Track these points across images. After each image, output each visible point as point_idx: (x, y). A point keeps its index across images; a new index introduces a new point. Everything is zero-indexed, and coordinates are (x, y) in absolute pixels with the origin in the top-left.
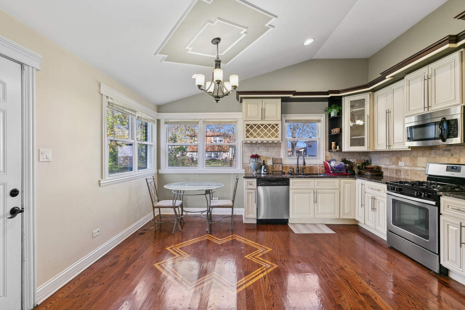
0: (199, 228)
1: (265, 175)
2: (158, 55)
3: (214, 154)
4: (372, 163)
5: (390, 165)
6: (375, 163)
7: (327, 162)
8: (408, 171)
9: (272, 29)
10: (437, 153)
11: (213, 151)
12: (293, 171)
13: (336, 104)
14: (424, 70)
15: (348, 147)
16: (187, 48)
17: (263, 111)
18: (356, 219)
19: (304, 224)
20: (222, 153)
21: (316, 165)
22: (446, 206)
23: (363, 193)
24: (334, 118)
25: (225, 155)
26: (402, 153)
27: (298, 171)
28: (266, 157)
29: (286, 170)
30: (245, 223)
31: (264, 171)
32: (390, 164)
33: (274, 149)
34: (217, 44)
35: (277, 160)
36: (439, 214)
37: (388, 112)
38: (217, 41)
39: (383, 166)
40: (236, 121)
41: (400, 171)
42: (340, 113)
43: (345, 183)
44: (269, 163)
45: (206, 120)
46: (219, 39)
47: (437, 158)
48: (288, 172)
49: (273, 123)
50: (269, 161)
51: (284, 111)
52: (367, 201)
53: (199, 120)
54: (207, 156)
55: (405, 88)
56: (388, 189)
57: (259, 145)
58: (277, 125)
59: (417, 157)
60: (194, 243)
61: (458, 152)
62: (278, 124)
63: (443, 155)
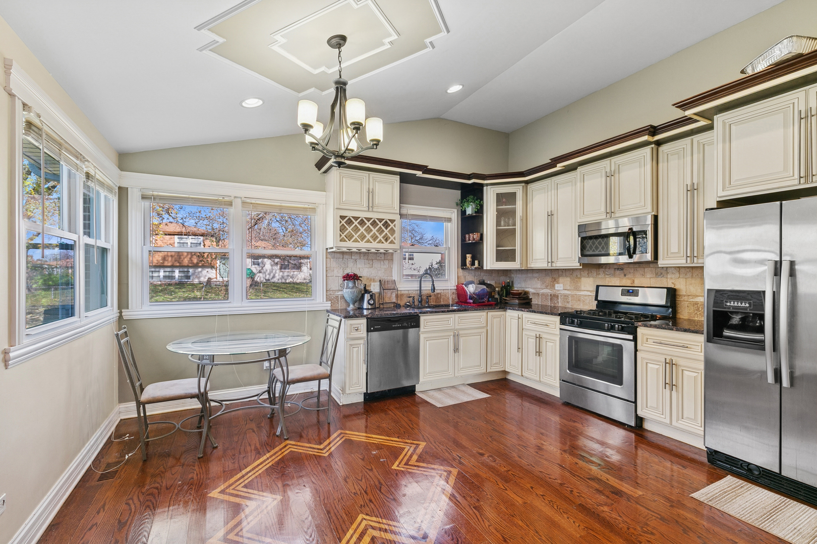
0: (254, 431)
1: (370, 311)
2: (204, 32)
3: (179, 271)
4: (515, 286)
5: (542, 289)
6: (519, 286)
7: (464, 286)
8: (568, 296)
9: (430, 49)
10: (606, 273)
11: (178, 264)
12: (414, 303)
13: (474, 196)
14: (605, 163)
15: (493, 263)
16: (278, 37)
17: (371, 193)
18: (506, 370)
19: (439, 389)
20: (200, 270)
21: (445, 291)
22: (645, 340)
23: (520, 330)
24: (471, 217)
25: (207, 274)
26: (560, 273)
27: (420, 302)
28: (368, 279)
29: (401, 300)
30: (343, 405)
31: (369, 304)
32: (542, 287)
33: (382, 263)
34: (339, 48)
35: (388, 283)
36: (636, 350)
37: (550, 215)
38: (339, 41)
39: (531, 290)
40: (315, 209)
41: (557, 297)
42: (480, 211)
43: (494, 315)
44: (375, 288)
45: (248, 201)
46: (343, 38)
47: (607, 279)
48: (406, 304)
49: (387, 217)
50: (374, 285)
51: (403, 199)
52: (526, 342)
53: (232, 198)
54: (162, 277)
55: (578, 184)
56: (563, 322)
57: (357, 257)
58: (392, 221)
59: (580, 278)
60: (268, 466)
61: (632, 271)
62: (395, 220)
63: (614, 275)
